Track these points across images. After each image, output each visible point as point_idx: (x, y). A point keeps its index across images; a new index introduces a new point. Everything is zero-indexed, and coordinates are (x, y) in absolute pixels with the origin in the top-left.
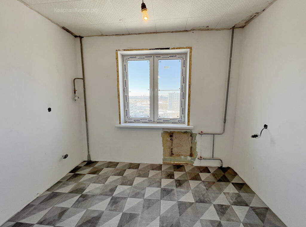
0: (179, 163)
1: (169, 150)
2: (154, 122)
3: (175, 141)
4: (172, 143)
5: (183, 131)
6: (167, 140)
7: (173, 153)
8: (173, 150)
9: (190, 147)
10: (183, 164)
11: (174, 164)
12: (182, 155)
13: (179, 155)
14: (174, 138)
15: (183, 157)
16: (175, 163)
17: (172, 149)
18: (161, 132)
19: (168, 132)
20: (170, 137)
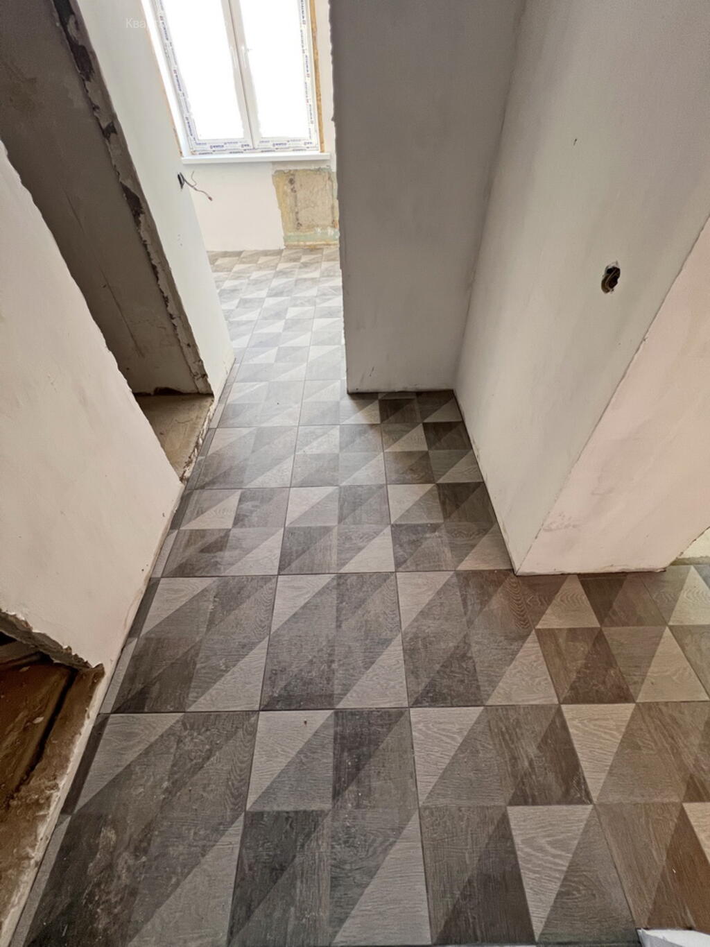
0: (315, 243)
1: (292, 216)
2: (254, 148)
3: (300, 195)
4: (296, 197)
5: (313, 167)
6: (285, 193)
7: (300, 222)
8: (299, 215)
9: (330, 206)
10: (321, 245)
11: (306, 248)
12: (318, 226)
13: (311, 227)
14: (297, 185)
15: (319, 230)
16: (308, 243)
17: (297, 213)
18: (270, 172)
19: (285, 173)
20: (289, 185)
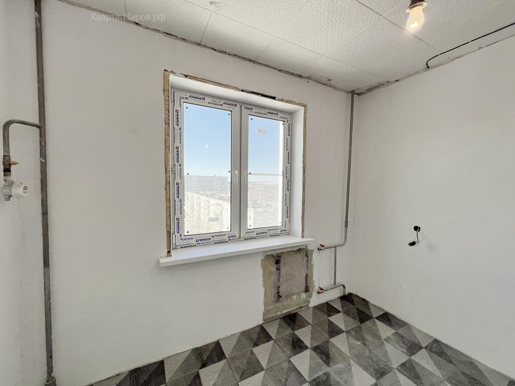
0: (290, 310)
1: (274, 291)
2: (240, 238)
3: (283, 271)
4: (279, 274)
5: (295, 249)
6: (270, 273)
7: (280, 295)
8: (280, 289)
9: (305, 275)
10: (296, 309)
12: (294, 294)
13: (289, 296)
14: (282, 265)
15: (295, 297)
18: (260, 259)
19: (273, 256)
20: (275, 265)
